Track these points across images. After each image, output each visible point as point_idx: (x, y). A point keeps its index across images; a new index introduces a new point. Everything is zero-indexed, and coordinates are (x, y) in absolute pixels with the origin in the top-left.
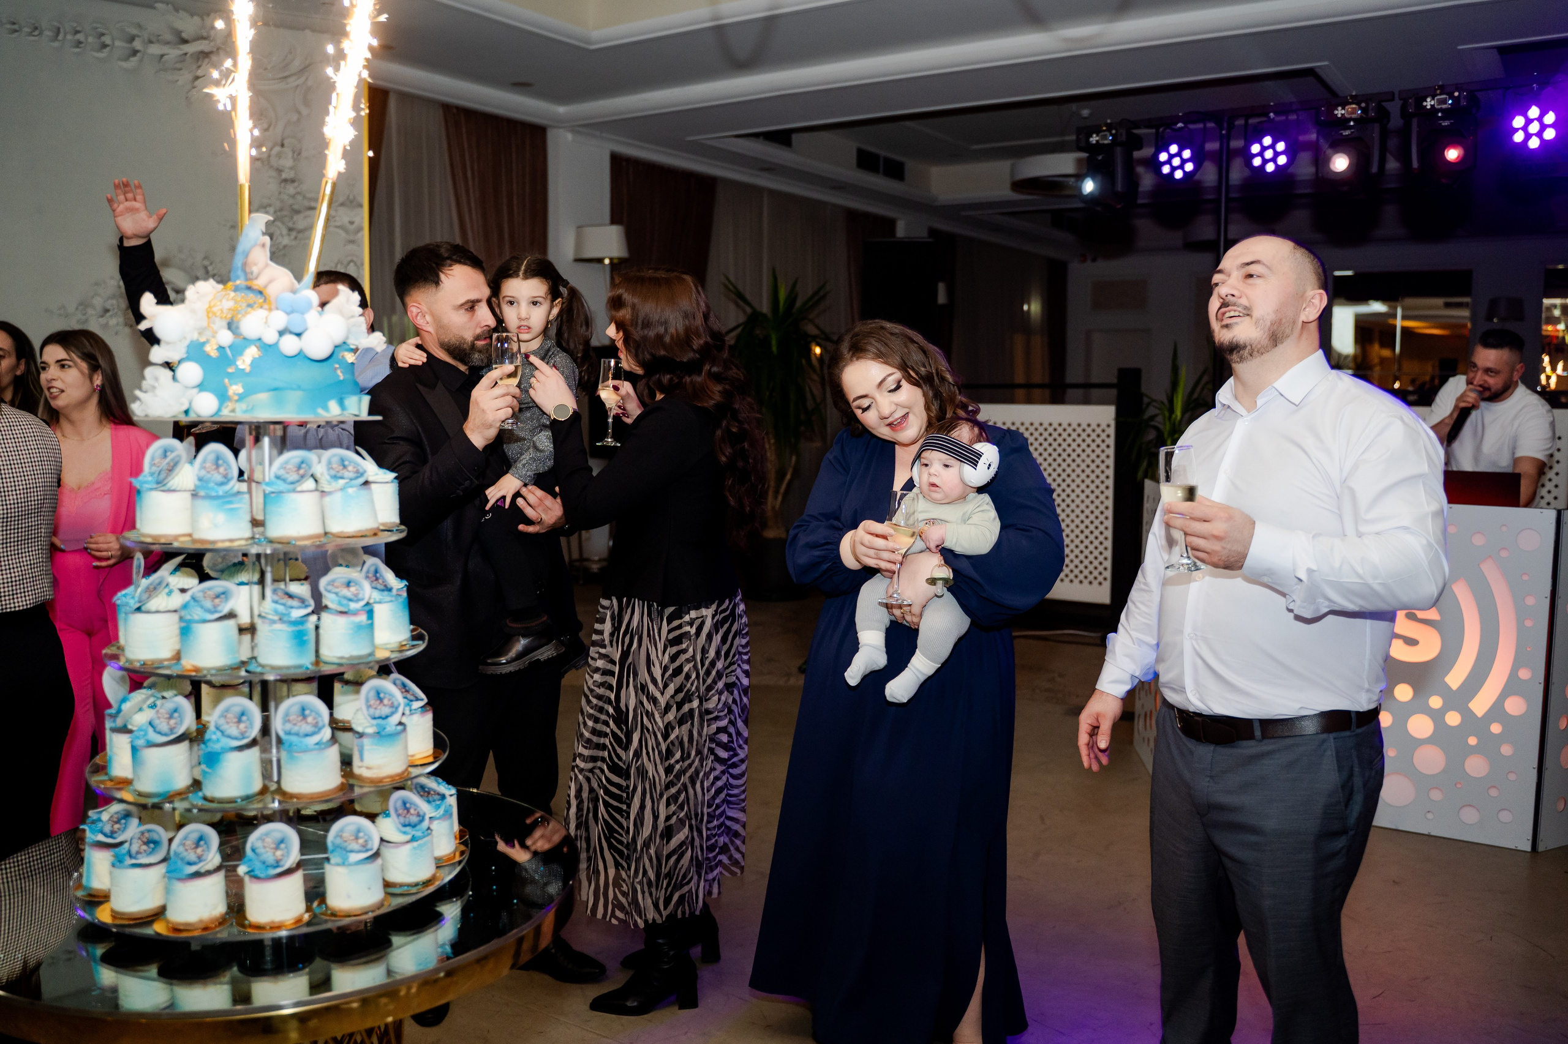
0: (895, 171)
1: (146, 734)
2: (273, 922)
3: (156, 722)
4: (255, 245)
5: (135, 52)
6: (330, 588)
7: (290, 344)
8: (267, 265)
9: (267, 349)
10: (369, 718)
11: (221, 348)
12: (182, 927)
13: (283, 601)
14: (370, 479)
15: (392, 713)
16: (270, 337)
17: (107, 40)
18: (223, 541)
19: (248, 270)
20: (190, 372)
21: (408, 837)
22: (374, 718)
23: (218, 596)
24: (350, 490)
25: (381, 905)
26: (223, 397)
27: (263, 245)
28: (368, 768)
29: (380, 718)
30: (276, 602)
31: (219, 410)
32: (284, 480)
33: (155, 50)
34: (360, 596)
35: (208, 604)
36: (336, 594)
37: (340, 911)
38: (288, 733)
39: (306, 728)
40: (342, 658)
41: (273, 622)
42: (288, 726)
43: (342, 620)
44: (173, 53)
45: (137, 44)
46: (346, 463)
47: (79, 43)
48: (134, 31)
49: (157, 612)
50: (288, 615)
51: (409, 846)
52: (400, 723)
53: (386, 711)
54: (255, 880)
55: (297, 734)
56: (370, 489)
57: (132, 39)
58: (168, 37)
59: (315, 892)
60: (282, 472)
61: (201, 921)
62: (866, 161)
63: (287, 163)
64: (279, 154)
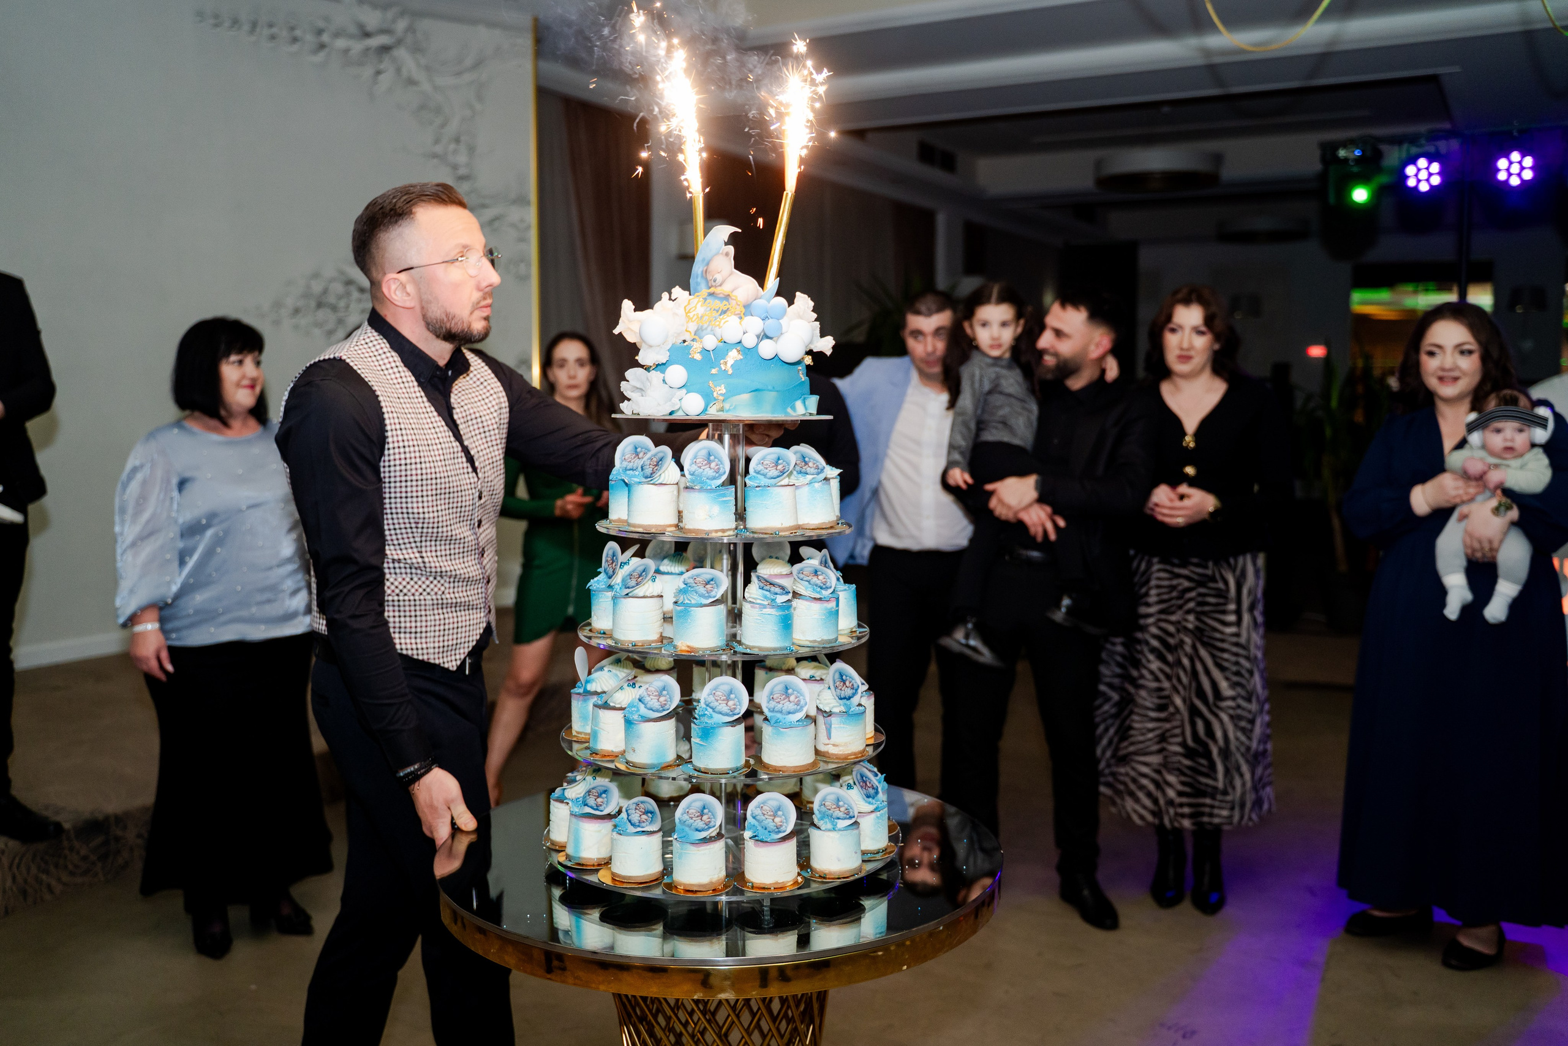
0: (948, 162)
1: (638, 710)
3: (647, 699)
4: (717, 254)
5: (322, 46)
6: (801, 576)
7: (767, 349)
9: (750, 353)
10: (837, 698)
11: (705, 351)
13: (765, 588)
14: (829, 476)
15: (854, 695)
16: (750, 341)
17: (298, 33)
18: (717, 531)
20: (677, 374)
21: (871, 808)
22: (841, 699)
23: (707, 583)
24: (817, 485)
25: (860, 869)
26: (708, 398)
27: (727, 254)
28: (834, 745)
29: (845, 698)
30: (762, 588)
31: (705, 409)
32: (765, 475)
33: (341, 43)
34: (828, 584)
35: (702, 590)
36: (809, 582)
37: (830, 873)
38: (772, 710)
39: (789, 706)
40: (815, 641)
41: (764, 607)
42: (772, 704)
43: (816, 607)
44: (357, 46)
45: (325, 38)
46: (807, 459)
47: (273, 37)
48: (321, 24)
49: (644, 597)
50: (773, 600)
51: (873, 815)
52: (860, 705)
53: (849, 692)
55: (781, 712)
57: (320, 32)
58: (353, 29)
59: (804, 860)
60: (760, 467)
62: (927, 154)
63: (462, 159)
64: (455, 152)
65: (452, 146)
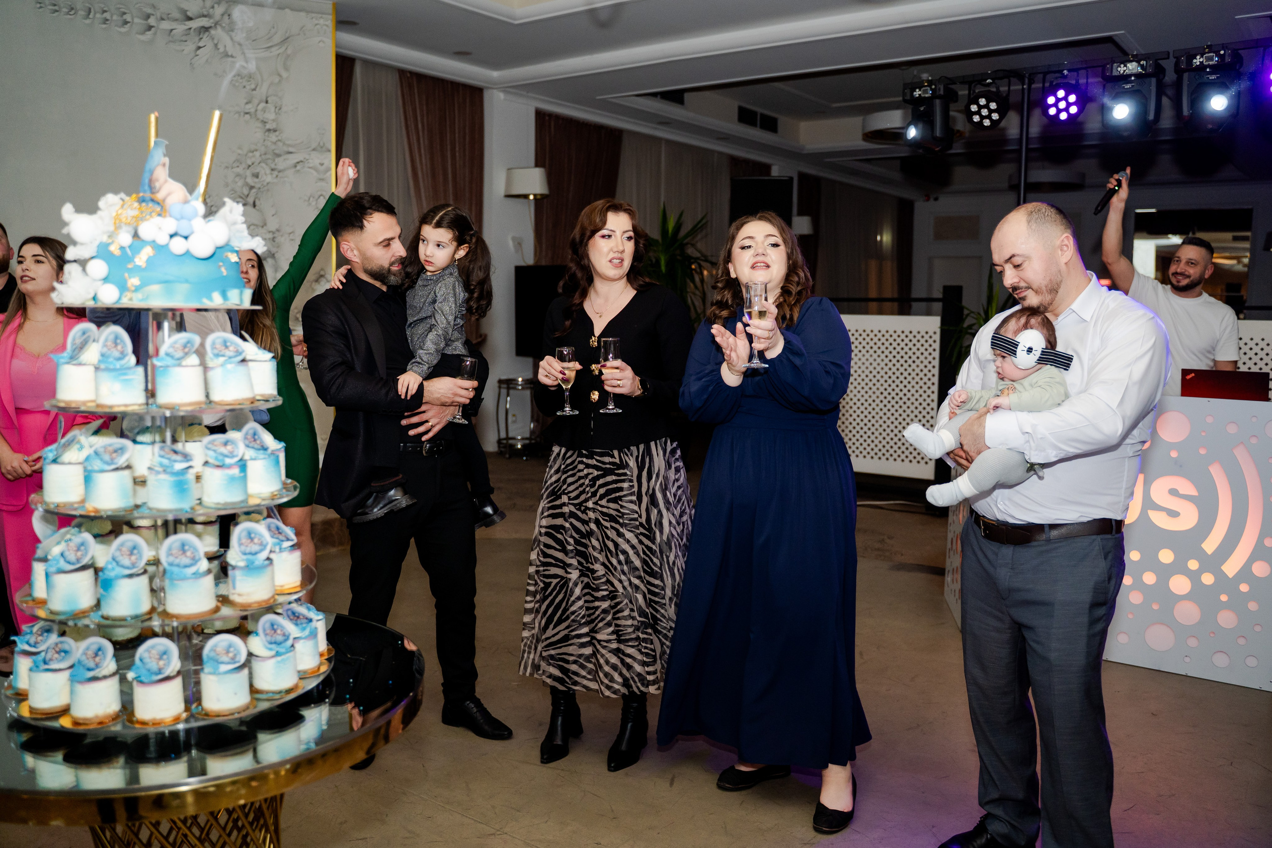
0: (770, 125)
1: (58, 561)
2: (155, 719)
3: (67, 554)
4: (158, 165)
5: (150, 28)
6: (210, 446)
7: (178, 246)
8: (166, 181)
9: (160, 249)
10: (240, 554)
11: (122, 248)
12: (81, 722)
13: (168, 456)
14: (248, 358)
15: (261, 551)
16: (163, 239)
17: (128, 17)
18: (119, 406)
19: (153, 186)
20: (98, 268)
21: (273, 653)
22: (245, 554)
23: (115, 451)
24: (229, 366)
25: (247, 708)
26: (123, 288)
27: (164, 165)
28: (239, 595)
29: (251, 554)
30: (162, 457)
31: (120, 298)
32: (172, 357)
33: (166, 25)
34: (235, 453)
35: (107, 457)
36: (215, 451)
37: (212, 711)
38: (171, 564)
39: (185, 560)
40: (218, 504)
41: (158, 473)
42: (171, 559)
43: (218, 473)
44: (180, 28)
45: (152, 21)
46: (228, 344)
47: (106, 20)
48: (149, 11)
49: (70, 463)
50: (172, 466)
51: (273, 661)
52: (268, 559)
53: (255, 548)
54: (140, 684)
55: (178, 566)
56: (247, 365)
57: (148, 16)
58: (176, 14)
59: (193, 697)
60: (171, 350)
61: (97, 717)
62: (746, 116)
63: (270, 116)
64: (264, 110)
65: (263, 105)
